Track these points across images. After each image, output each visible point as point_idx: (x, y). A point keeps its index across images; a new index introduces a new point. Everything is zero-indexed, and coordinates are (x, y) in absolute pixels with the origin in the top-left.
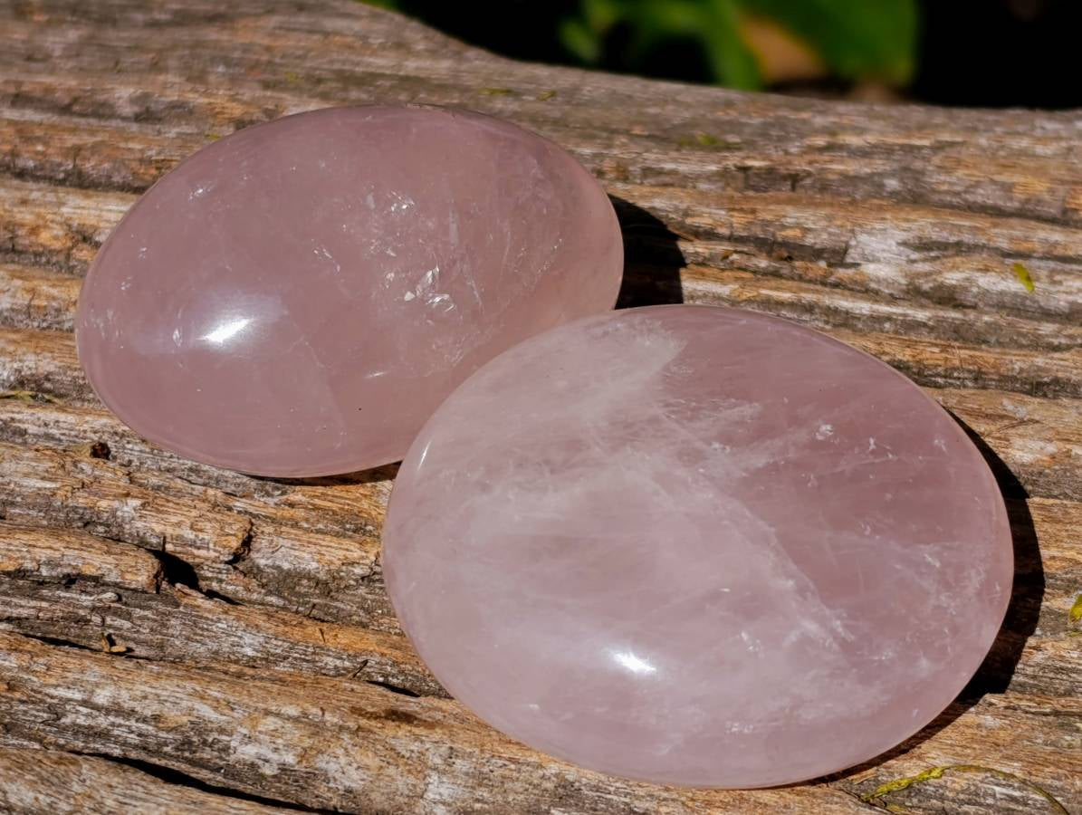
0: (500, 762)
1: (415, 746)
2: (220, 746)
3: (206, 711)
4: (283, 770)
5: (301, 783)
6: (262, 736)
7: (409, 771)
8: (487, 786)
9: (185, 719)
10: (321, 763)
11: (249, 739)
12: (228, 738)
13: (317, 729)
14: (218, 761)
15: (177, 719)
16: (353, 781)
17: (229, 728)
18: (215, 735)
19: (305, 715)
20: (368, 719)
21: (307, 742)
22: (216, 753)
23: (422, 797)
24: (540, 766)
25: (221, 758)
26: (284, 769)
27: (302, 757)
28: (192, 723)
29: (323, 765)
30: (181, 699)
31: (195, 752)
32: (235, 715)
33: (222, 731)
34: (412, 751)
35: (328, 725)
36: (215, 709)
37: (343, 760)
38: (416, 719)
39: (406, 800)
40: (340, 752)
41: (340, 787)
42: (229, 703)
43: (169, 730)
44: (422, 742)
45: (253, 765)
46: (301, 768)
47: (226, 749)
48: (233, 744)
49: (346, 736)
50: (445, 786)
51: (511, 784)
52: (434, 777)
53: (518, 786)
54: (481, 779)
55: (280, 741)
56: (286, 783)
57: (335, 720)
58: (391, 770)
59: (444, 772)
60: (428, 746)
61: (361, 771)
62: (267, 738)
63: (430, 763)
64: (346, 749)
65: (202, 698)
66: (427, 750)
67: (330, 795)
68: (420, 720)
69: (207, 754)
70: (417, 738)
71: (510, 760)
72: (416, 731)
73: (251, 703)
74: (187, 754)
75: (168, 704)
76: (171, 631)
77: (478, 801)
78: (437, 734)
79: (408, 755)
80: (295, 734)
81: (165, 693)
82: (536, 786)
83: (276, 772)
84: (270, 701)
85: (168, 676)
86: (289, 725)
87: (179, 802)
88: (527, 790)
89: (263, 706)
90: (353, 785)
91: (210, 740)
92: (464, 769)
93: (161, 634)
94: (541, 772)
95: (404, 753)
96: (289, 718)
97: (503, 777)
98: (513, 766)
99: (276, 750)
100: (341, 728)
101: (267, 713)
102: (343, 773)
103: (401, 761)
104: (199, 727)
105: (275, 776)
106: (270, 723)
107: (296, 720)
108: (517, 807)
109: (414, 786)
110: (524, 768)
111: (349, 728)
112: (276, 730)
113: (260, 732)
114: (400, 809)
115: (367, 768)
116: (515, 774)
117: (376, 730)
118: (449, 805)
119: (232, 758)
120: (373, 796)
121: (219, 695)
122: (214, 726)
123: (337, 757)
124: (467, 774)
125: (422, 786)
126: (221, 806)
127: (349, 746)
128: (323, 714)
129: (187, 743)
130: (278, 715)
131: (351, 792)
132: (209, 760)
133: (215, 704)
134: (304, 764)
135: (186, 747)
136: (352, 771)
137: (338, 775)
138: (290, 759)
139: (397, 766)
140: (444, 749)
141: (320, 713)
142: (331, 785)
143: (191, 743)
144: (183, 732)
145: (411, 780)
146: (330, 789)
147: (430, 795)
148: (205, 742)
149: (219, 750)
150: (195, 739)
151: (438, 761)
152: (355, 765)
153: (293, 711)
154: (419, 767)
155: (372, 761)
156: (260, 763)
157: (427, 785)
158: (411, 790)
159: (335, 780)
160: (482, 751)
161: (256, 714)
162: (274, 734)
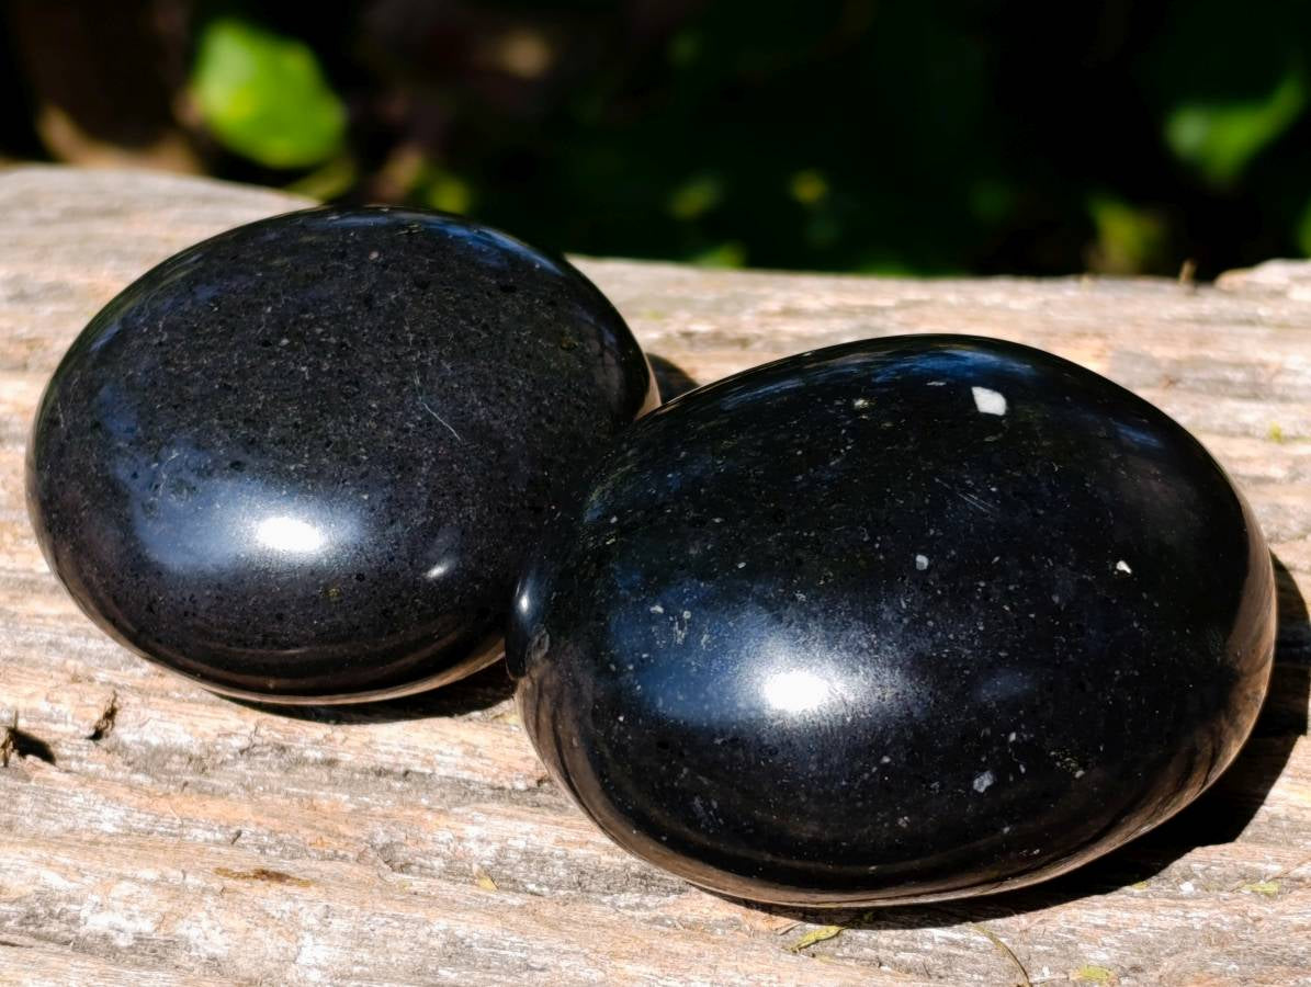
0: (382, 920)
1: (287, 906)
2: (69, 916)
3: (53, 879)
4: (139, 939)
5: (159, 952)
6: (115, 903)
7: (280, 933)
8: (367, 946)
9: (30, 889)
10: (181, 929)
11: (100, 907)
12: (77, 908)
13: (177, 892)
14: (66, 934)
15: (20, 889)
16: (218, 947)
17: (78, 896)
18: (64, 905)
19: (164, 878)
20: (235, 878)
21: (166, 907)
22: (64, 926)
23: (294, 962)
24: (427, 922)
25: (69, 930)
26: (140, 938)
27: (160, 924)
28: (38, 893)
29: (182, 931)
30: (26, 867)
31: (40, 926)
32: (86, 881)
33: (71, 900)
34: (284, 911)
35: (190, 888)
36: (64, 876)
37: (206, 924)
38: (288, 877)
39: (276, 965)
40: (203, 915)
41: (203, 955)
42: (79, 869)
43: (13, 903)
44: (295, 901)
45: (105, 937)
46: (160, 936)
47: (75, 920)
48: (83, 915)
49: (209, 899)
50: (322, 947)
51: (394, 944)
52: (308, 937)
53: (402, 946)
54: (361, 939)
55: (135, 908)
56: (143, 954)
57: (198, 882)
58: (260, 933)
59: (319, 934)
60: (301, 905)
61: (225, 935)
62: (122, 905)
63: (303, 924)
64: (209, 912)
65: (49, 864)
66: (301, 909)
67: (191, 964)
68: (294, 879)
69: (54, 928)
70: (290, 897)
71: (393, 916)
72: (289, 889)
73: (103, 869)
74: (31, 929)
75: (11, 873)
76: (21, 809)
77: (357, 963)
78: (313, 892)
79: (278, 915)
80: (151, 898)
81: (7, 861)
82: (422, 945)
83: (131, 943)
84: (125, 865)
85: (12, 843)
86: (146, 890)
87: (15, 962)
88: (411, 949)
89: (118, 871)
90: (217, 952)
91: (58, 911)
92: (342, 930)
93: (9, 812)
94: (427, 929)
95: (274, 913)
96: (146, 882)
97: (385, 936)
98: (396, 924)
99: (131, 917)
100: (204, 891)
101: (122, 878)
102: (206, 938)
103: (270, 922)
104: (45, 897)
105: (130, 948)
106: (125, 888)
107: (154, 884)
108: (401, 968)
109: (286, 949)
110: (408, 925)
111: (213, 888)
112: (131, 896)
113: (114, 899)
114: (270, 975)
115: (233, 931)
116: (399, 932)
117: (243, 890)
118: (325, 969)
119: (82, 931)
120: (240, 962)
121: (68, 862)
122: (63, 895)
123: (199, 921)
124: (345, 934)
125: (295, 949)
126: (61, 965)
127: (213, 909)
128: (185, 877)
129: (31, 917)
130: (134, 879)
131: (215, 959)
132: (56, 935)
133: (63, 871)
134: (163, 930)
135: (31, 920)
136: (216, 937)
137: (200, 942)
138: (146, 926)
139: (266, 927)
140: (319, 909)
141: (181, 875)
142: (193, 953)
143: (35, 916)
144: (28, 904)
145: (283, 942)
146: (191, 959)
147: (302, 960)
148: (51, 914)
149: (68, 922)
150: (41, 911)
151: (312, 921)
152: (219, 929)
153: (150, 874)
154: (291, 928)
155: (239, 923)
156: (114, 933)
157: (300, 948)
158: (281, 955)
159: (197, 947)
160: (362, 909)
161: (110, 880)
162: (129, 899)
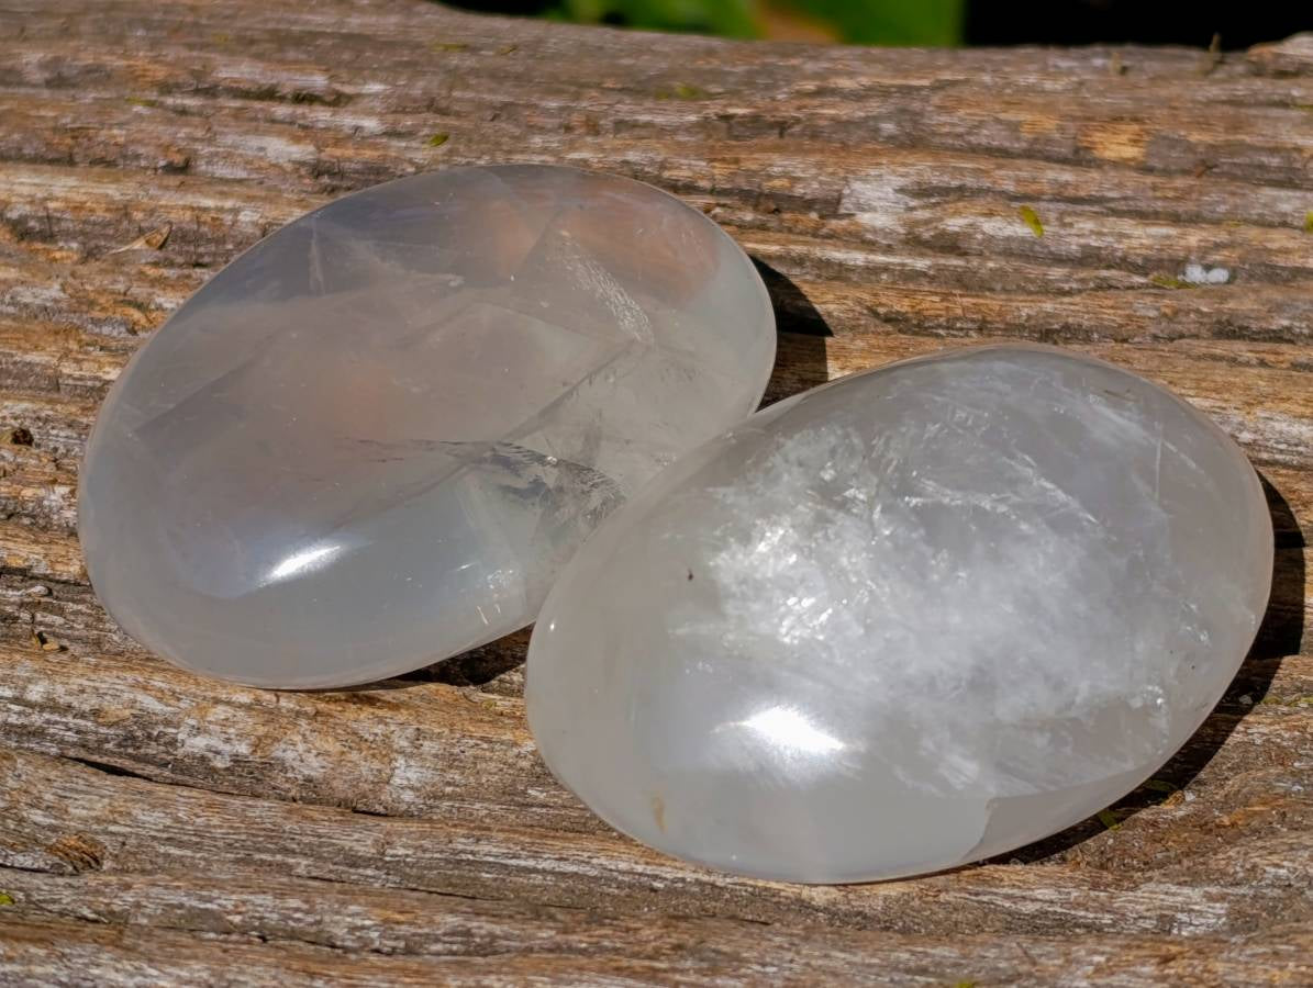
0: (472, 742)
1: (379, 729)
2: (167, 739)
3: (150, 703)
4: (235, 761)
5: (256, 774)
6: (211, 727)
7: (374, 756)
8: (457, 767)
9: (127, 713)
10: (277, 751)
11: (198, 731)
12: (174, 731)
13: (272, 715)
14: (164, 756)
15: (118, 712)
16: (313, 769)
17: (175, 720)
18: (161, 728)
19: (258, 701)
20: (327, 702)
21: (261, 730)
22: (162, 748)
23: (388, 783)
24: (515, 744)
25: (168, 753)
26: (237, 760)
27: (256, 747)
28: (134, 716)
29: (279, 754)
30: (122, 691)
31: (139, 748)
32: (182, 705)
33: (168, 723)
34: (376, 735)
35: (284, 711)
36: (160, 700)
37: (301, 747)
38: (379, 700)
39: (371, 786)
40: (298, 738)
41: (299, 777)
42: (174, 693)
43: (110, 726)
44: (386, 724)
45: (203, 758)
46: (256, 758)
47: (173, 743)
48: (180, 737)
49: (303, 722)
50: (413, 769)
51: (484, 765)
52: (401, 761)
53: (492, 766)
54: (452, 761)
55: (232, 730)
56: (241, 776)
57: (292, 706)
58: (354, 756)
59: (411, 755)
60: (393, 728)
61: (320, 758)
62: (218, 728)
63: (395, 747)
64: (304, 735)
65: (145, 689)
66: (393, 732)
67: (287, 786)
68: (384, 702)
69: (152, 749)
70: (381, 720)
71: (482, 738)
72: (380, 713)
73: (198, 692)
74: (130, 750)
75: (108, 698)
76: (107, 625)
77: (449, 784)
78: (403, 715)
79: (371, 738)
80: (248, 722)
81: (103, 686)
82: (511, 766)
83: (229, 764)
84: (219, 689)
85: (107, 668)
86: (241, 714)
87: (124, 793)
88: (501, 770)
89: (212, 695)
90: (313, 773)
91: (155, 733)
92: (433, 752)
93: (97, 629)
94: (516, 751)
95: (367, 736)
96: (241, 706)
97: (476, 757)
98: (485, 746)
99: (228, 740)
100: (298, 714)
101: (217, 701)
102: (302, 761)
103: (364, 746)
104: (143, 719)
105: (227, 769)
106: (220, 712)
107: (248, 708)
108: (491, 789)
109: (379, 771)
110: (497, 747)
111: (306, 713)
112: (227, 719)
113: (210, 722)
114: (365, 797)
115: (327, 754)
116: (488, 754)
117: (335, 714)
118: (418, 790)
119: (180, 752)
120: (335, 784)
121: (163, 685)
122: (160, 718)
123: (294, 745)
124: (436, 756)
125: (388, 771)
126: (170, 796)
127: (308, 733)
128: (278, 701)
129: (130, 738)
130: (229, 703)
131: (311, 781)
132: (154, 756)
133: (159, 695)
134: (259, 754)
135: (129, 742)
136: (311, 759)
137: (296, 764)
138: (243, 749)
139: (360, 750)
140: (410, 732)
141: (274, 699)
142: (290, 775)
143: (134, 738)
144: (125, 727)
145: (376, 765)
146: (288, 780)
147: (397, 781)
148: (149, 737)
149: (165, 744)
150: (139, 733)
151: (405, 744)
152: (314, 752)
153: (245, 698)
154: (384, 750)
155: (333, 747)
156: (210, 755)
157: (393, 769)
158: (376, 776)
159: (293, 769)
160: (452, 731)
161: (205, 704)
162: (225, 723)
